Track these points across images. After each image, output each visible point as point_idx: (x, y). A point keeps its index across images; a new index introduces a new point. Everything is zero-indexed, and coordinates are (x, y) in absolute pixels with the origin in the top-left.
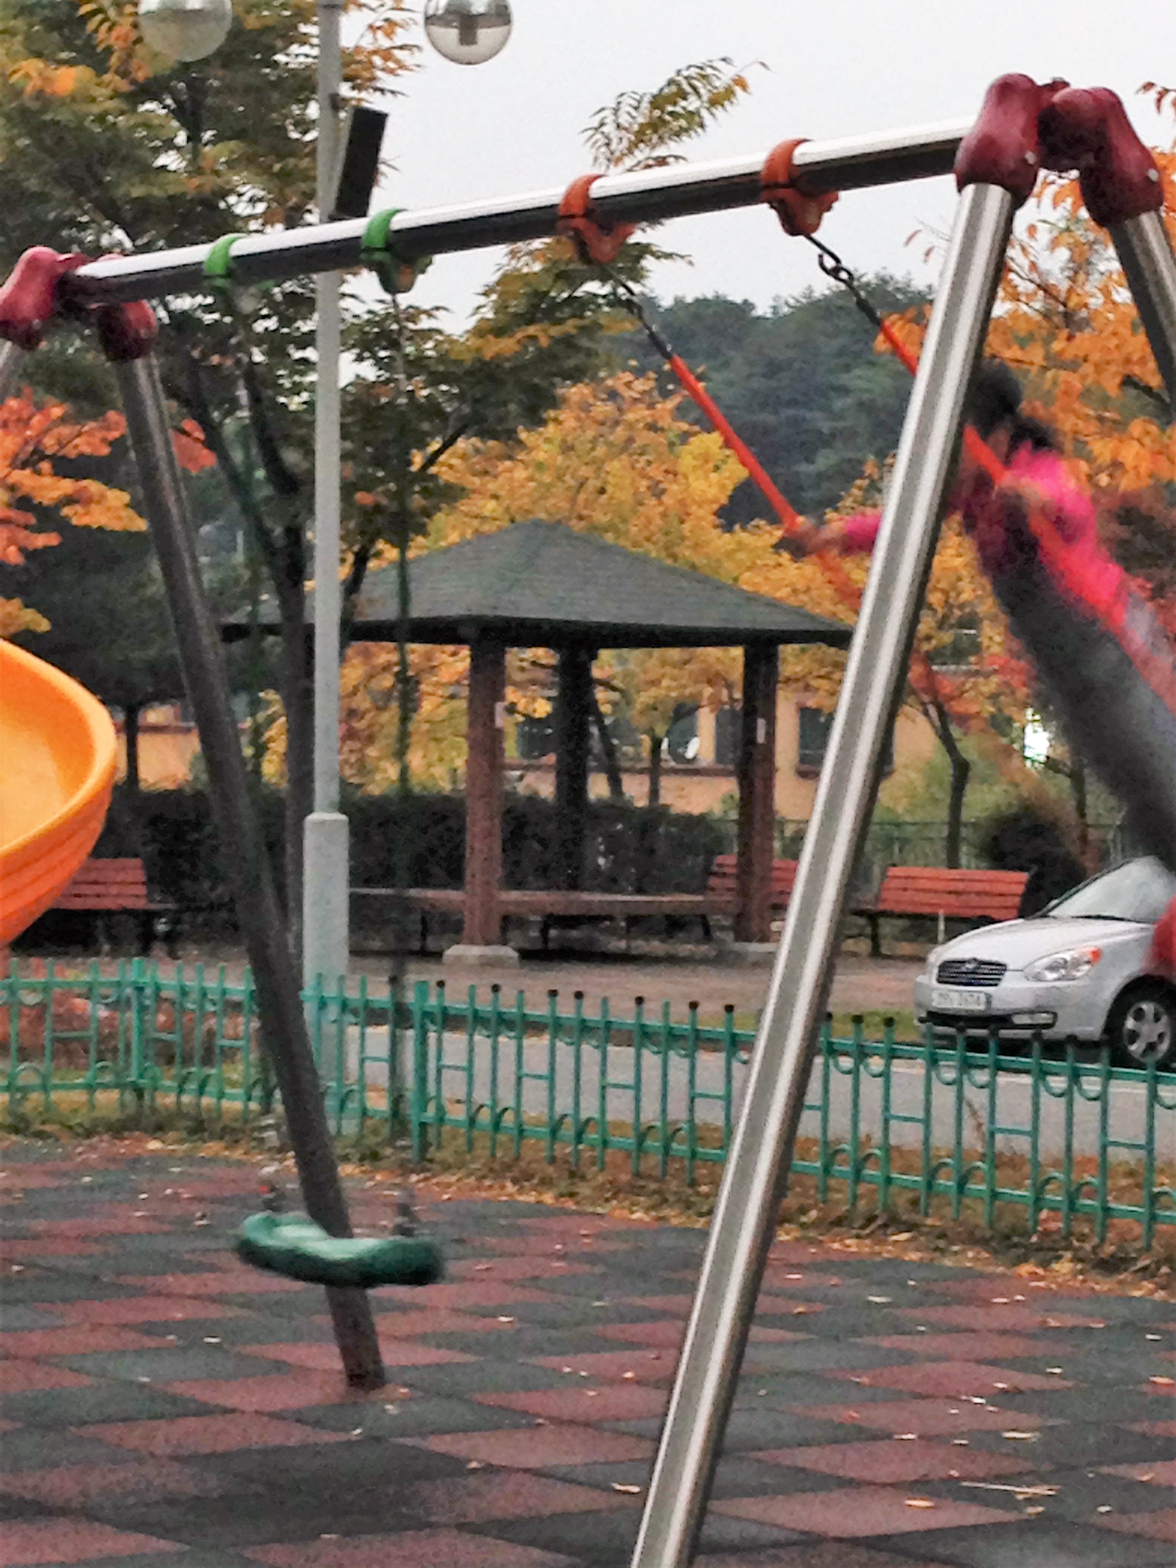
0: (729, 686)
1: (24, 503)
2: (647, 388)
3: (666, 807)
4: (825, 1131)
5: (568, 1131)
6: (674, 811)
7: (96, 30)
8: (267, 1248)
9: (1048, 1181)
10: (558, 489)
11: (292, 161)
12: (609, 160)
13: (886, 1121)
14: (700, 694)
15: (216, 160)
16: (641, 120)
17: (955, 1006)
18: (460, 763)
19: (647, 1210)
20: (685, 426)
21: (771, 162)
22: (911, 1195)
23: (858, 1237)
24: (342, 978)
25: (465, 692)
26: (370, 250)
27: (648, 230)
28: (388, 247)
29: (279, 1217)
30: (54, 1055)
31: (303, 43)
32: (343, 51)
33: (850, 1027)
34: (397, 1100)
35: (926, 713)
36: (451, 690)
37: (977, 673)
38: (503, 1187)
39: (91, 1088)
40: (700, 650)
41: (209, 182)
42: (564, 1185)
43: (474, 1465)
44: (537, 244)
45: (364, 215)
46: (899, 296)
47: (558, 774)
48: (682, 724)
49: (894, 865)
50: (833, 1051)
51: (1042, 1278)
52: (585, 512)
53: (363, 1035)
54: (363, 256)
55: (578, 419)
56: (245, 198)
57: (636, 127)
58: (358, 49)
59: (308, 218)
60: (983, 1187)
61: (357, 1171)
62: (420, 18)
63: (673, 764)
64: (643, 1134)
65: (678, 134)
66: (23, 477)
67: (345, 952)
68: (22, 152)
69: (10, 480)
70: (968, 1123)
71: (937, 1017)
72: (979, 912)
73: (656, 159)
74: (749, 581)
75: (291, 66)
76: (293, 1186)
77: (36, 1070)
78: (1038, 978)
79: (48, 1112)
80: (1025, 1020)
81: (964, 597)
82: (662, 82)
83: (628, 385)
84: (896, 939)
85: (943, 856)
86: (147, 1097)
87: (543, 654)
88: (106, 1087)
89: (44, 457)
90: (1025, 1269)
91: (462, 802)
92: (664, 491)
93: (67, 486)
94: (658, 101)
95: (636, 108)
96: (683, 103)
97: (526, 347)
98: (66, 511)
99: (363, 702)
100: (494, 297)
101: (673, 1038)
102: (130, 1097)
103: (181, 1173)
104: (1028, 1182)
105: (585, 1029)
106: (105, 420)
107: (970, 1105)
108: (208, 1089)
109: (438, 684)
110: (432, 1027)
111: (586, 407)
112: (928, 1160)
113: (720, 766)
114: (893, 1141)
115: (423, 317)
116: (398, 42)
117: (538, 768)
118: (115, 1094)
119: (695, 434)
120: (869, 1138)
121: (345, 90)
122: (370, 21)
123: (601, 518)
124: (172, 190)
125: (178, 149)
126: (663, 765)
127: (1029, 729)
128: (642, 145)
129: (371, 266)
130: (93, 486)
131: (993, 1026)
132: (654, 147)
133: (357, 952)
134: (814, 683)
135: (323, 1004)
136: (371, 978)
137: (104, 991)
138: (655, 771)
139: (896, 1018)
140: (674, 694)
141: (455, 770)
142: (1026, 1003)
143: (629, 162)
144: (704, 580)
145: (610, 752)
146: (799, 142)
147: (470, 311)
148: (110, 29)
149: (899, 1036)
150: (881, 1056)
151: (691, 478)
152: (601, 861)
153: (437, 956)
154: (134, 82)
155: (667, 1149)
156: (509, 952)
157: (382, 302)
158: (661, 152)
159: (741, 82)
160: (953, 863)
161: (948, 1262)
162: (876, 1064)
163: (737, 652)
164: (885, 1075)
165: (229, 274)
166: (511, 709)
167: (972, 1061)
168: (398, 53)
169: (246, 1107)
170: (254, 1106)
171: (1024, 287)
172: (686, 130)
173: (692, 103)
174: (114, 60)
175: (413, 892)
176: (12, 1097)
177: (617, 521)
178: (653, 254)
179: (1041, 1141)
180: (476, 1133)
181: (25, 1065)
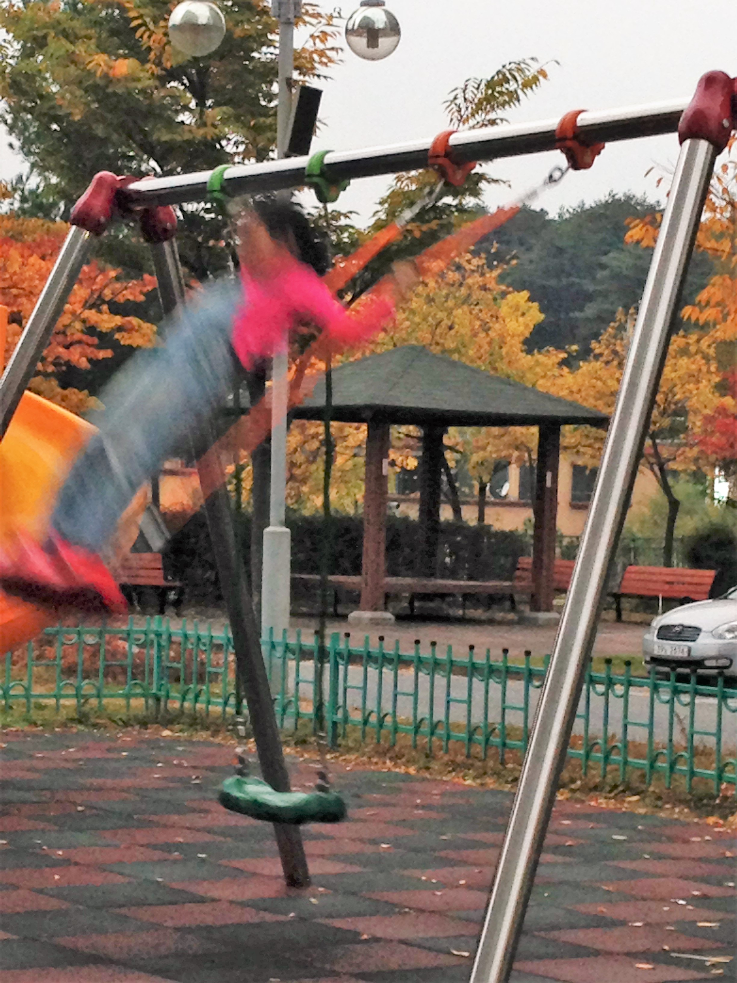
0: (529, 451)
1: (91, 330)
2: (480, 263)
3: (490, 526)
4: (586, 731)
5: (425, 729)
6: (493, 529)
7: (141, 37)
8: (237, 799)
9: (727, 764)
10: (424, 326)
11: (262, 120)
12: (459, 121)
13: (625, 726)
14: (510, 456)
15: (214, 117)
16: (479, 96)
17: (668, 653)
18: (360, 496)
19: (475, 778)
20: (503, 288)
21: (563, 124)
22: (639, 773)
23: (606, 798)
24: (285, 631)
25: (364, 452)
26: (310, 176)
27: (483, 165)
28: (322, 174)
29: (245, 779)
30: (106, 675)
31: (269, 46)
32: (295, 50)
33: (603, 666)
34: (319, 707)
35: (652, 470)
36: (356, 451)
37: (686, 445)
38: (385, 763)
39: (128, 697)
40: (512, 429)
41: (210, 132)
42: (422, 761)
43: (365, 937)
44: (413, 173)
45: (307, 153)
46: (639, 208)
47: (421, 505)
48: (500, 474)
49: (631, 565)
50: (593, 681)
51: (722, 826)
52: (442, 341)
53: (298, 665)
54: (306, 180)
55: (437, 282)
56: (232, 142)
57: (476, 101)
58: (303, 49)
59: (271, 155)
60: (684, 768)
61: (293, 752)
62: (343, 31)
63: (492, 499)
64: (472, 731)
65: (503, 105)
66: (91, 315)
67: (288, 615)
68: (94, 113)
69: (82, 316)
70: (677, 729)
71: (656, 660)
72: (685, 595)
73: (489, 121)
74: (543, 385)
75: (262, 60)
76: (253, 760)
77: (94, 685)
78: (721, 637)
79: (101, 710)
80: (713, 663)
81: (677, 397)
82: (494, 73)
83: (469, 262)
84: (631, 611)
85: (662, 560)
86: (162, 703)
87: (412, 429)
88: (136, 696)
89: (104, 302)
90: (711, 820)
91: (361, 522)
92: (489, 329)
93: (118, 320)
94: (490, 84)
95: (478, 89)
96: (507, 86)
97: (405, 237)
98: (117, 336)
99: (299, 458)
100: (386, 205)
101: (492, 671)
102: (151, 702)
103: (184, 751)
104: (714, 765)
105: (436, 665)
106: (142, 280)
107: (678, 716)
108: (200, 699)
109: (347, 447)
110: (341, 662)
111: (442, 275)
112: (651, 750)
113: (523, 501)
114: (629, 738)
115: (342, 218)
116: (329, 45)
117: (409, 500)
118: (143, 700)
119: (509, 293)
120: (614, 736)
121: (295, 75)
122: (312, 33)
123: (451, 345)
124: (187, 136)
125: (190, 110)
126: (487, 499)
127: (717, 480)
128: (480, 112)
129: (311, 185)
130: (135, 321)
131: (693, 667)
132: (487, 114)
133: (294, 614)
134: (582, 449)
135: (273, 646)
136: (304, 631)
137: (136, 636)
138: (482, 504)
139: (632, 661)
140: (494, 456)
141: (356, 502)
142: (713, 653)
143: (472, 122)
144: (514, 385)
145: (454, 490)
146: (580, 112)
147: (372, 214)
148: (149, 37)
149: (633, 672)
150: (622, 685)
151: (507, 320)
152: (448, 560)
153: (344, 617)
154: (165, 69)
155: (487, 740)
156: (389, 615)
157: (317, 208)
158: (492, 116)
159: (543, 73)
160: (668, 564)
161: (662, 815)
162: (619, 689)
163: (535, 430)
164: (625, 696)
165: (223, 189)
166: (393, 463)
167: (679, 689)
168: (329, 53)
169: (224, 710)
170: (230, 710)
171: (719, 203)
172: (508, 103)
173: (512, 86)
174: (152, 56)
175: (331, 578)
176: (78, 701)
177: (460, 346)
178: (486, 179)
179: (723, 739)
180: (367, 728)
181: (87, 681)
